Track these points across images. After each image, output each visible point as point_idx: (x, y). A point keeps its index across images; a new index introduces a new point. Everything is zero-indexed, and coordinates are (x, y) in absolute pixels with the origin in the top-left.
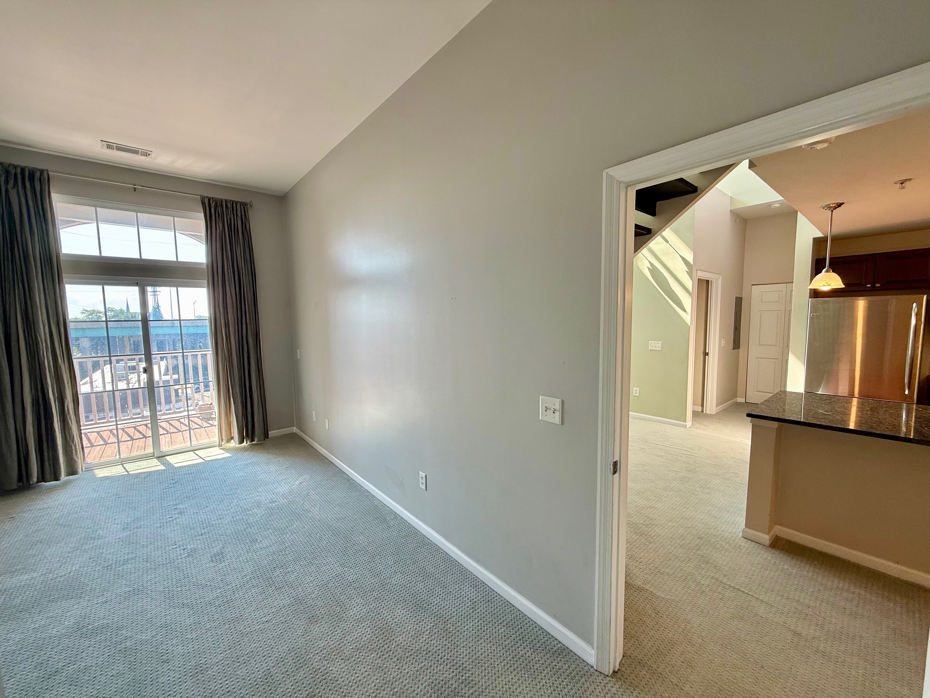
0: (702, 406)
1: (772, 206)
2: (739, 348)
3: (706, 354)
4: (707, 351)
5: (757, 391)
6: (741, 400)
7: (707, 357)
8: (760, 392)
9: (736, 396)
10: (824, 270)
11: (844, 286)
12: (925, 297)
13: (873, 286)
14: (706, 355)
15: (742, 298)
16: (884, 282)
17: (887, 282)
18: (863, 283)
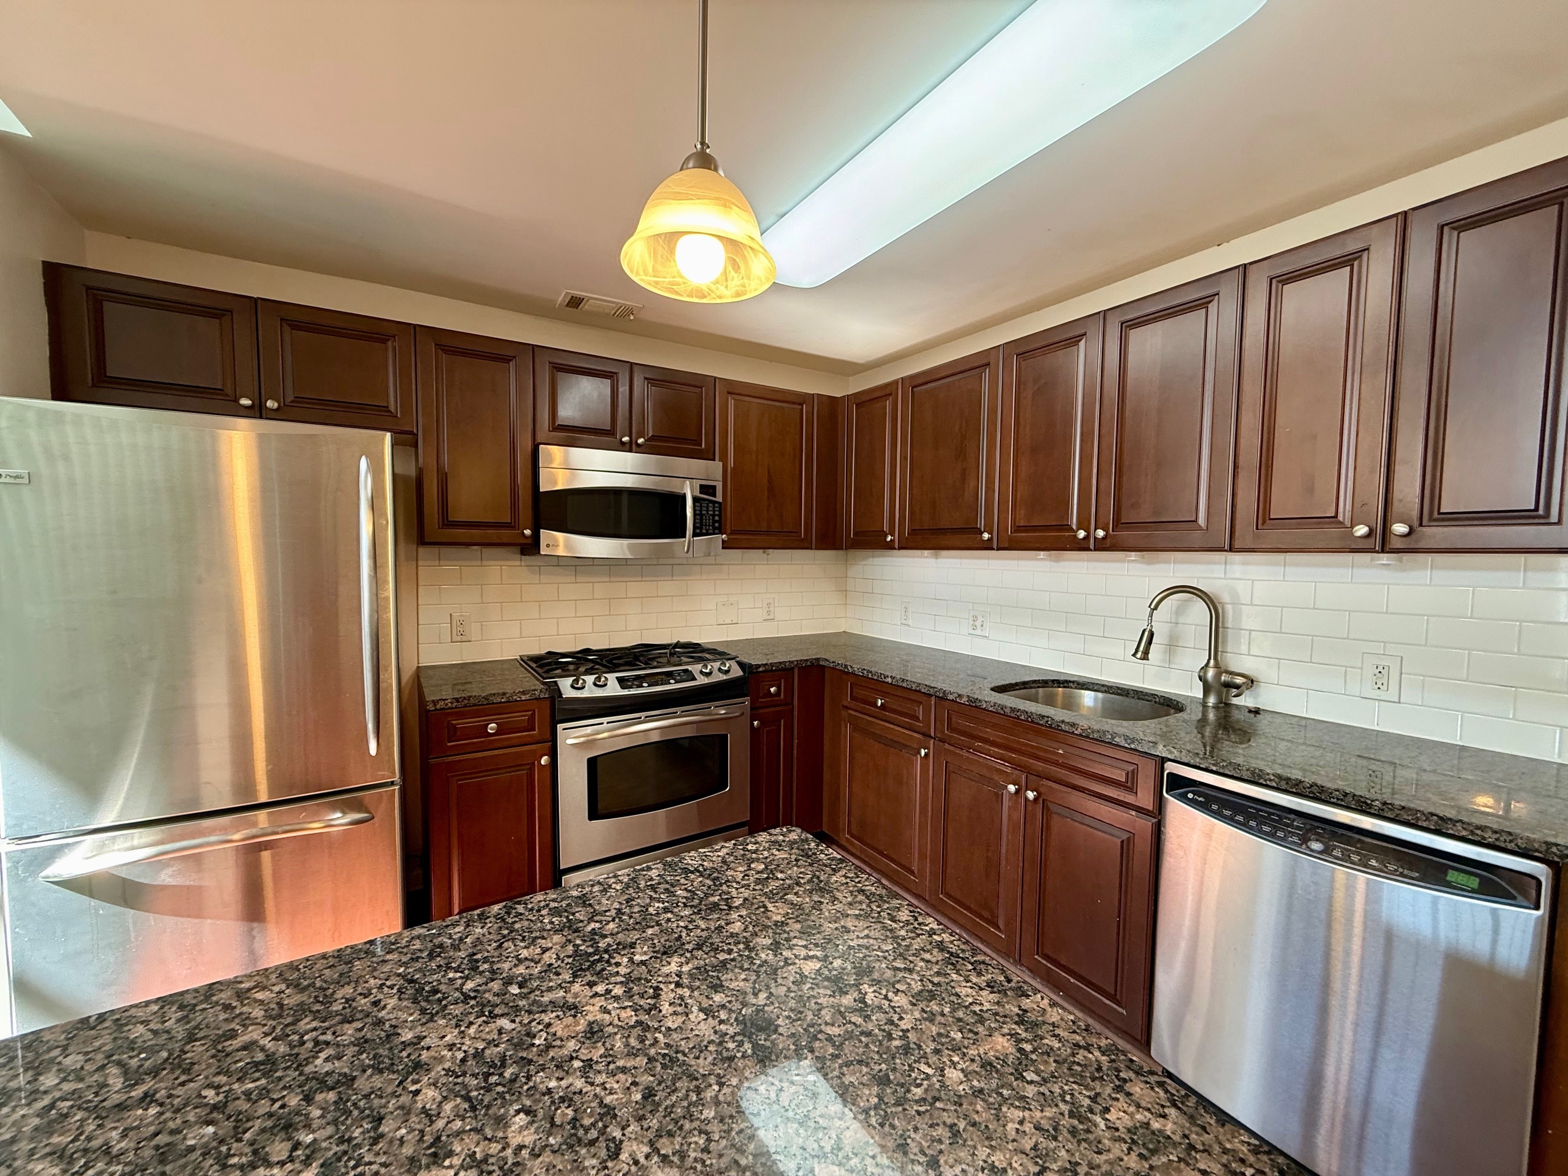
12: (380, 442)
13: (259, 404)
16: (290, 397)
17: (297, 399)
18: (229, 390)
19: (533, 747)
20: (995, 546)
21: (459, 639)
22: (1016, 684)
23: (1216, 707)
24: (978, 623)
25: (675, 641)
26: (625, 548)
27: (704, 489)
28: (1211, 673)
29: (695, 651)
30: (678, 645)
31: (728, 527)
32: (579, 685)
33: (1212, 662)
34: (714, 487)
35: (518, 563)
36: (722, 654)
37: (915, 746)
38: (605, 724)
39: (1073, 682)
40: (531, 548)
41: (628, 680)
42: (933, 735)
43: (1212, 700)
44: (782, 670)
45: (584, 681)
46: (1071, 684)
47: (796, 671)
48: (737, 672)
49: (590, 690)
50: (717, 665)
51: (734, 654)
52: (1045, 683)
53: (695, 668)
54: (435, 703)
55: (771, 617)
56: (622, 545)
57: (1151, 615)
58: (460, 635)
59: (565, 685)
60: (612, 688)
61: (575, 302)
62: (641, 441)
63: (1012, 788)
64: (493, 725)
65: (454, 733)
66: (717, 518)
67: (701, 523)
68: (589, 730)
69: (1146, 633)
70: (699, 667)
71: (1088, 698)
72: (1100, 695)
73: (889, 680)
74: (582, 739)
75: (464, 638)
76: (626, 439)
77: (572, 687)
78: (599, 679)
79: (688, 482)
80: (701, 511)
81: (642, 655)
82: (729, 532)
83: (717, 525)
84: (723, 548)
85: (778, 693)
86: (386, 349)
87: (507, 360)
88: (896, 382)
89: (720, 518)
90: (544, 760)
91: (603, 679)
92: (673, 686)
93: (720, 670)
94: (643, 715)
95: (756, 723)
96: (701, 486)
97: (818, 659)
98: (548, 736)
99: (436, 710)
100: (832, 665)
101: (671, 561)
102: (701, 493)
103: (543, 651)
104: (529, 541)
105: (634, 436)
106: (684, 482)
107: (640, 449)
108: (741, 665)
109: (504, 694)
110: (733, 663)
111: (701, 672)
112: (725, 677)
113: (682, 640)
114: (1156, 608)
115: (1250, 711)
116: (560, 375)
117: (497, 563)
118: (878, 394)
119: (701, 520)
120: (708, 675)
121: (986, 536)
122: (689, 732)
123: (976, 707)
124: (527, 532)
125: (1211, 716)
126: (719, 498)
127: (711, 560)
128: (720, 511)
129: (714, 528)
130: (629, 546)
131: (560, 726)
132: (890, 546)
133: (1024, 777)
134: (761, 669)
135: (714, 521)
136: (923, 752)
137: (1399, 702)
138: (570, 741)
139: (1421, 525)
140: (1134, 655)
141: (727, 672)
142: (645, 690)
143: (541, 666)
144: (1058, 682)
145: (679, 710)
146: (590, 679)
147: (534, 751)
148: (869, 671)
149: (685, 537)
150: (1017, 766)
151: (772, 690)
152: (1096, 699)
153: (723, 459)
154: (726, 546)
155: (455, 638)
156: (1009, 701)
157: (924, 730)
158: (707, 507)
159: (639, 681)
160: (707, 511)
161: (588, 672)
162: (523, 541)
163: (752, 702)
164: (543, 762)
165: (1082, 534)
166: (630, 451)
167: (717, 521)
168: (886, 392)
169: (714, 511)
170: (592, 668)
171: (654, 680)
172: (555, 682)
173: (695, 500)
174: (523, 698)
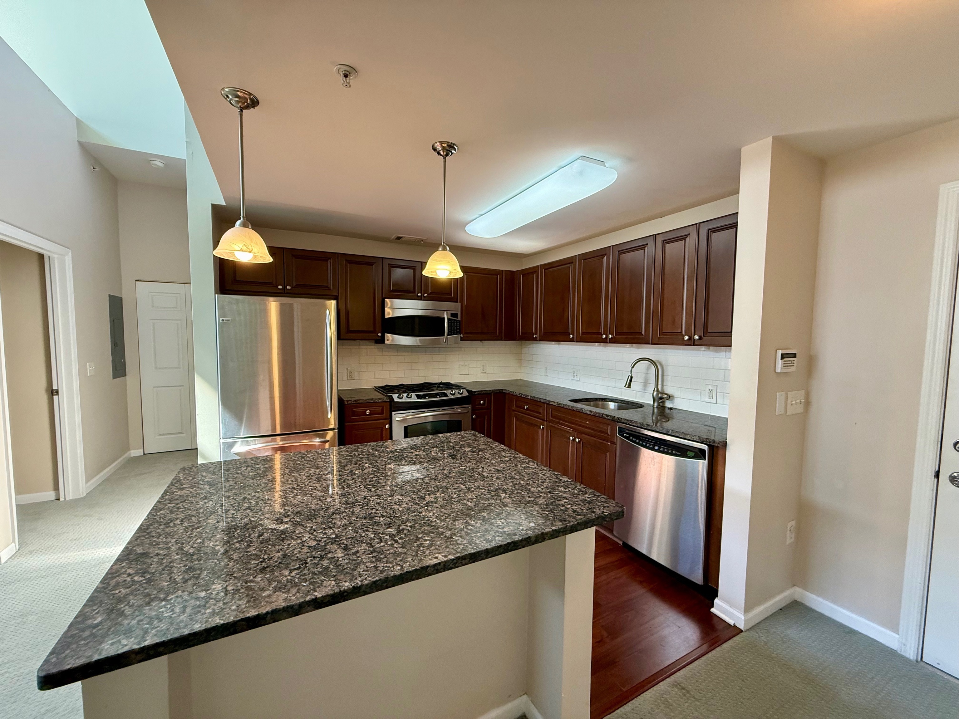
0: (56, 488)
1: (152, 162)
2: (125, 375)
3: (52, 392)
4: (55, 387)
5: (160, 435)
6: (136, 452)
7: (55, 397)
8: (164, 434)
9: (127, 448)
10: (238, 223)
11: (271, 260)
12: (332, 304)
13: (285, 288)
14: (52, 394)
15: (121, 299)
16: (294, 285)
17: (297, 285)
18: (274, 283)
19: (384, 421)
20: (575, 340)
21: (350, 378)
22: (583, 399)
23: (657, 407)
24: (575, 374)
25: (440, 382)
26: (418, 342)
27: (452, 315)
28: (655, 393)
29: (448, 386)
30: (441, 383)
31: (463, 331)
32: (401, 397)
33: (656, 389)
34: (457, 314)
35: (373, 347)
36: (460, 386)
37: (539, 425)
38: (411, 413)
39: (608, 399)
40: (381, 341)
41: (420, 396)
42: (546, 419)
43: (656, 405)
44: (486, 394)
45: (403, 395)
46: (607, 400)
47: (492, 394)
48: (466, 394)
49: (405, 399)
50: (457, 391)
51: (465, 387)
52: (596, 399)
53: (448, 392)
54: (347, 401)
55: (485, 372)
56: (416, 340)
57: (632, 370)
58: (351, 378)
59: (395, 397)
60: (414, 398)
61: (399, 238)
62: (426, 295)
63: (571, 438)
64: (368, 411)
65: (354, 414)
66: (458, 327)
67: (451, 330)
68: (404, 415)
69: (630, 377)
70: (450, 391)
71: (612, 405)
72: (616, 404)
73: (529, 397)
74: (402, 418)
75: (353, 379)
76: (419, 294)
77: (398, 397)
78: (408, 395)
79: (445, 312)
80: (451, 324)
81: (425, 387)
82: (464, 333)
83: (458, 330)
84: (461, 340)
85: (484, 404)
86: (327, 264)
87: (372, 264)
88: (538, 266)
89: (459, 327)
90: (387, 426)
91: (410, 395)
92: (438, 398)
93: (458, 393)
94: (426, 410)
95: (474, 416)
96: (451, 314)
97: (502, 390)
98: (388, 417)
99: (348, 404)
100: (508, 392)
101: (440, 346)
102: (451, 316)
103: (384, 385)
104: (380, 338)
105: (423, 294)
106: (444, 313)
107: (425, 299)
108: (468, 391)
109: (373, 399)
110: (464, 390)
111: (451, 393)
112: (460, 396)
113: (443, 381)
114: (633, 367)
115: (669, 409)
116: (392, 269)
117: (365, 347)
118: (531, 271)
119: (451, 328)
120: (453, 395)
121: (571, 336)
122: (446, 418)
123: (560, 407)
124: (380, 334)
125: (656, 410)
126: (459, 319)
127: (457, 345)
128: (460, 324)
129: (457, 332)
130: (420, 339)
131: (393, 413)
132: (535, 339)
133: (576, 433)
134: (476, 393)
135: (457, 329)
136: (541, 427)
137: (716, 403)
138: (397, 419)
139: (704, 336)
140: (625, 386)
141: (461, 394)
142: (427, 399)
143: (385, 390)
144: (602, 399)
145: (441, 409)
146: (405, 395)
147: (383, 423)
148: (522, 394)
149: (444, 336)
150: (575, 430)
151: (481, 402)
152: (615, 406)
153: (462, 302)
154: (462, 339)
155: (349, 378)
156: (579, 406)
157: (542, 418)
158: (454, 323)
159: (424, 396)
160: (454, 324)
161: (404, 392)
162: (377, 338)
163: (472, 407)
164: (387, 427)
165: (604, 336)
166: (421, 300)
167: (458, 329)
168: (534, 270)
169: (457, 324)
170: (405, 391)
171: (430, 396)
172: (392, 396)
173: (449, 319)
174: (380, 401)
